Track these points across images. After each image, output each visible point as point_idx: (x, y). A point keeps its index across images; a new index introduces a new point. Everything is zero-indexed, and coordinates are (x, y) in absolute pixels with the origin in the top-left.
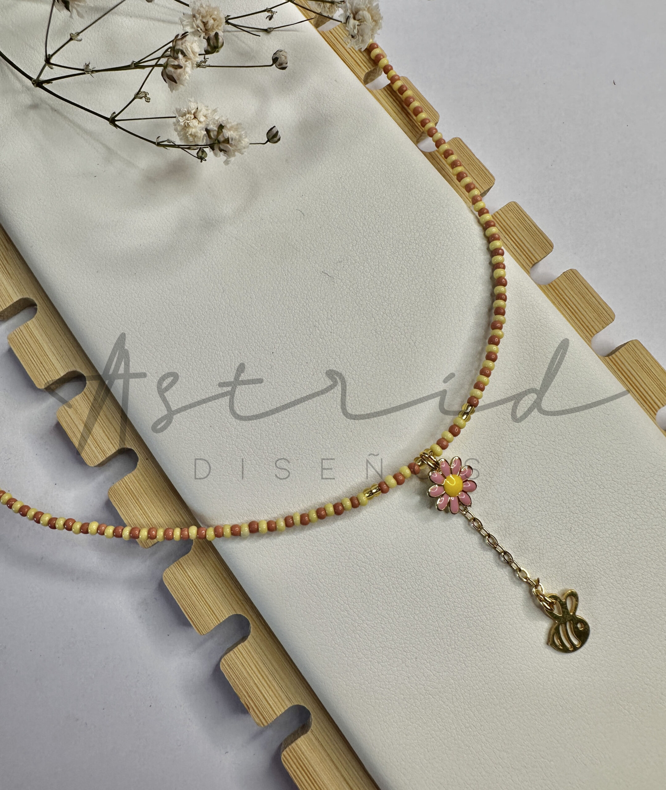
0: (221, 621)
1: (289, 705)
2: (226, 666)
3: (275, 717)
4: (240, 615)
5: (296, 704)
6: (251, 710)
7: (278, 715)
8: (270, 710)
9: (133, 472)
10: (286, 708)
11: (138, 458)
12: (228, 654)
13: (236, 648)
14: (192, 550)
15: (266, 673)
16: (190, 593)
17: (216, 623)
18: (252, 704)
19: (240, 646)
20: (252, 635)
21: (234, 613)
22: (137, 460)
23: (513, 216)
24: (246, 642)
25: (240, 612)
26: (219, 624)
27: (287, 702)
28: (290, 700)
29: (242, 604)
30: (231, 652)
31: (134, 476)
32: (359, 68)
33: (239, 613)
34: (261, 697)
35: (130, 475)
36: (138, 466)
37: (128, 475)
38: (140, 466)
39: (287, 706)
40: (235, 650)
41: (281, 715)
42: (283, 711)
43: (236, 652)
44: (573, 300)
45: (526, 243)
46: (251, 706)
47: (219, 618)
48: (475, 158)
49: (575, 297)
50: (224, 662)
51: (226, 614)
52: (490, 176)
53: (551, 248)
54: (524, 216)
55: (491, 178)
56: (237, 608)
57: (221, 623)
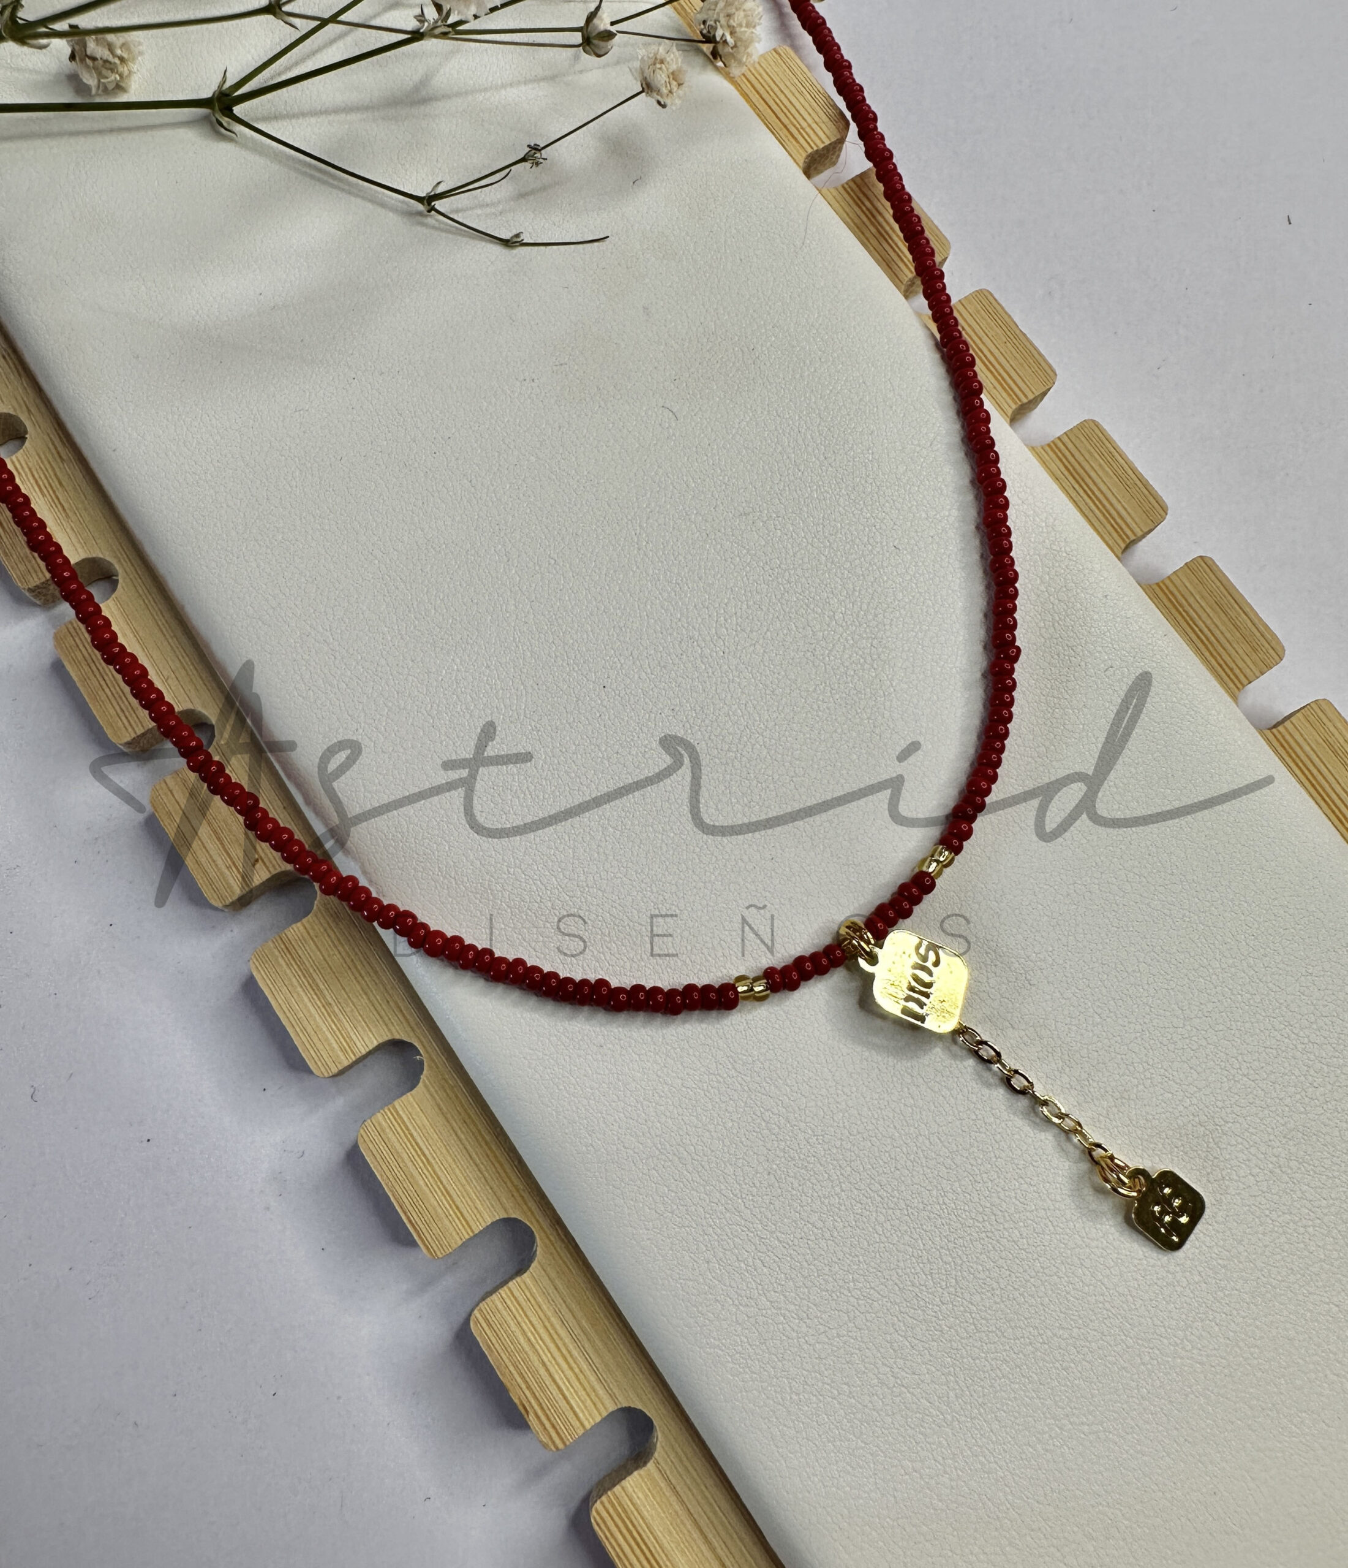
0: (477, 1231)
1: (612, 1408)
2: (484, 1325)
3: (581, 1432)
4: (515, 1220)
5: (625, 1405)
6: (532, 1419)
7: (588, 1427)
8: (571, 1415)
9: (305, 921)
10: (605, 1414)
11: (315, 894)
12: (487, 1301)
13: (505, 1288)
14: (421, 1084)
15: (568, 1340)
17: (466, 1235)
18: (534, 1403)
19: (511, 1284)
20: (539, 1263)
21: (506, 1216)
24: (525, 1275)
25: (515, 1214)
26: (470, 1238)
27: (607, 1402)
28: (612, 1396)
29: (522, 1197)
30: (494, 1295)
32: (795, 144)
33: (513, 1216)
34: (555, 1392)
35: (298, 926)
36: (315, 908)
37: (295, 926)
38: (319, 909)
39: (605, 1410)
40: (503, 1292)
41: (592, 1427)
42: (598, 1419)
43: (504, 1295)
44: (1204, 616)
45: (1114, 501)
46: (533, 1407)
47: (472, 1223)
48: (1018, 332)
49: (1208, 610)
50: (478, 1315)
51: (486, 1216)
52: (1046, 368)
53: (1163, 513)
54: (1112, 450)
55: (1049, 371)
56: (509, 1205)
57: (476, 1236)
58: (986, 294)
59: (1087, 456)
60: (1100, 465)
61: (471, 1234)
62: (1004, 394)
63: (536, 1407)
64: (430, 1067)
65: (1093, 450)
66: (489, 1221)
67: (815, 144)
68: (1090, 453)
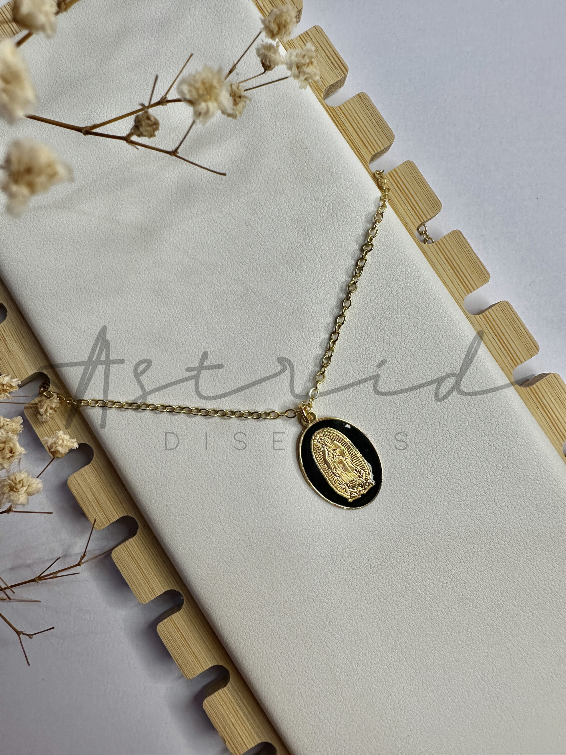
0: (205, 669)
1: (259, 742)
2: (208, 706)
3: (247, 750)
4: (221, 666)
5: (264, 741)
6: (227, 742)
7: (249, 748)
8: (243, 744)
9: (134, 538)
10: (256, 744)
11: (138, 526)
12: (210, 697)
13: (217, 692)
14: (182, 608)
15: (242, 714)
16: (181, 645)
17: (201, 671)
18: (227, 737)
19: (220, 691)
20: (232, 684)
21: (216, 664)
22: (138, 528)
23: (502, 315)
24: (225, 688)
26: (203, 672)
27: (257, 738)
28: (260, 737)
30: (213, 696)
31: (134, 541)
32: (366, 149)
33: (220, 664)
34: (237, 734)
35: (131, 540)
36: (138, 532)
37: (130, 540)
38: (139, 533)
39: (257, 742)
40: (216, 694)
41: (251, 749)
42: (253, 745)
43: (216, 695)
44: (551, 405)
45: (512, 344)
46: (227, 739)
47: (204, 667)
48: (472, 254)
49: (553, 401)
50: (206, 703)
51: (209, 664)
52: (485, 273)
53: (536, 350)
54: (515, 318)
55: (487, 276)
56: (218, 660)
57: (205, 671)
58: (459, 233)
59: (501, 320)
60: (508, 326)
61: (203, 671)
62: (462, 287)
63: (229, 740)
64: (186, 602)
65: (505, 318)
66: (211, 666)
67: (376, 149)
68: (503, 319)
